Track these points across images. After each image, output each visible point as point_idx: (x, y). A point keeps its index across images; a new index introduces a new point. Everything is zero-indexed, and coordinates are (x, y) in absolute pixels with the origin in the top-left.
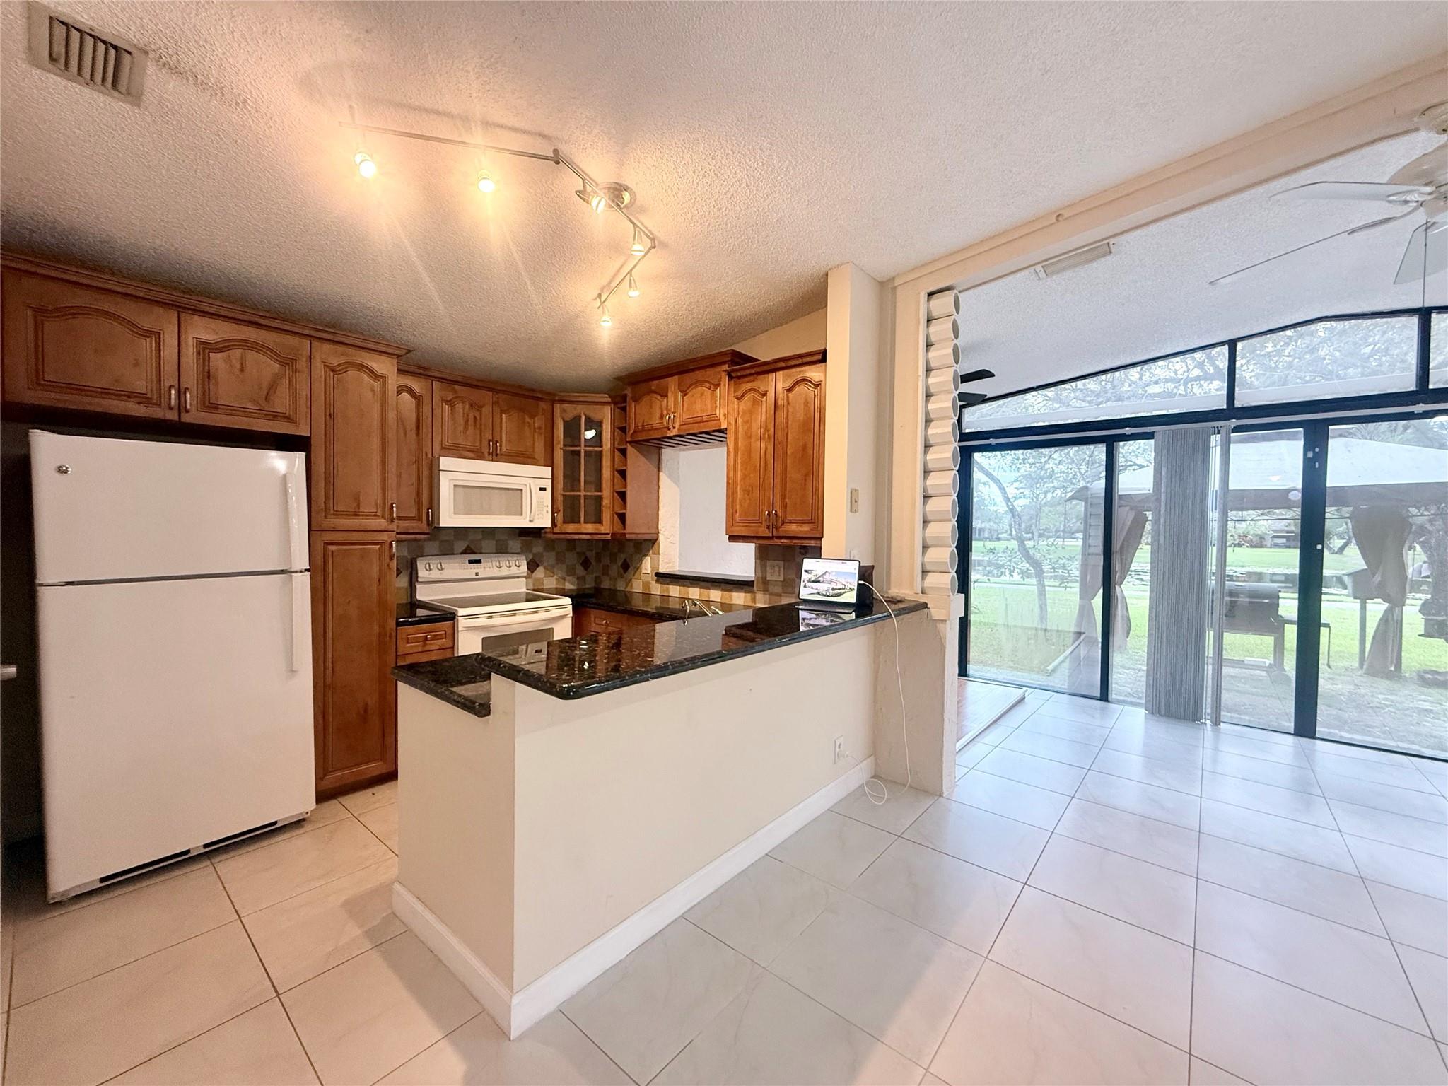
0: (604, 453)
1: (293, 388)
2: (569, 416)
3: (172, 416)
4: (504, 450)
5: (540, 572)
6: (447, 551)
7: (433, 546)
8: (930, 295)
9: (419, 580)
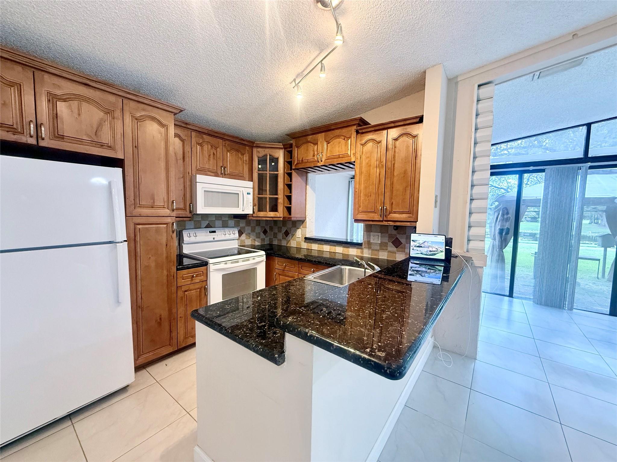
0: (279, 175)
1: (113, 129)
2: (261, 155)
3: (32, 141)
4: (228, 172)
5: (244, 237)
6: (198, 227)
7: (191, 224)
8: (479, 86)
9: (184, 242)
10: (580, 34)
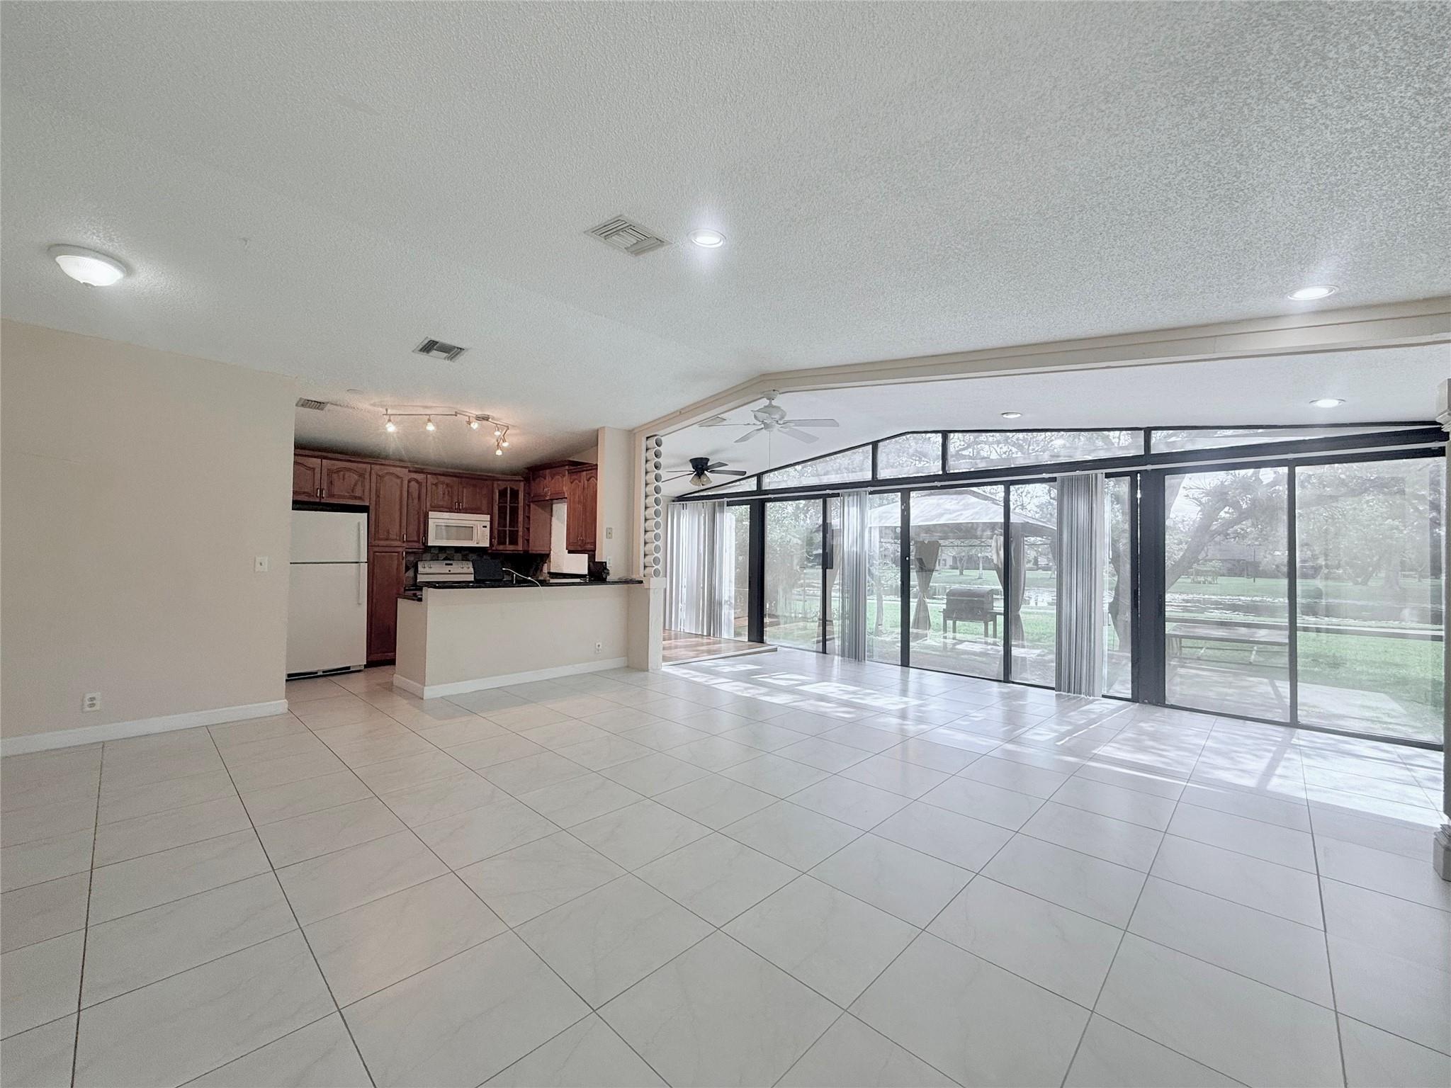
0: (520, 508)
1: (363, 486)
2: (502, 487)
3: (318, 500)
4: (464, 506)
6: (435, 558)
7: (428, 556)
8: (648, 438)
9: (419, 571)
10: (683, 412)
